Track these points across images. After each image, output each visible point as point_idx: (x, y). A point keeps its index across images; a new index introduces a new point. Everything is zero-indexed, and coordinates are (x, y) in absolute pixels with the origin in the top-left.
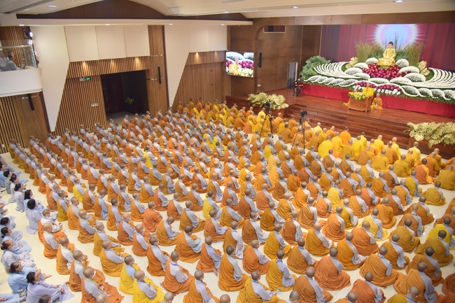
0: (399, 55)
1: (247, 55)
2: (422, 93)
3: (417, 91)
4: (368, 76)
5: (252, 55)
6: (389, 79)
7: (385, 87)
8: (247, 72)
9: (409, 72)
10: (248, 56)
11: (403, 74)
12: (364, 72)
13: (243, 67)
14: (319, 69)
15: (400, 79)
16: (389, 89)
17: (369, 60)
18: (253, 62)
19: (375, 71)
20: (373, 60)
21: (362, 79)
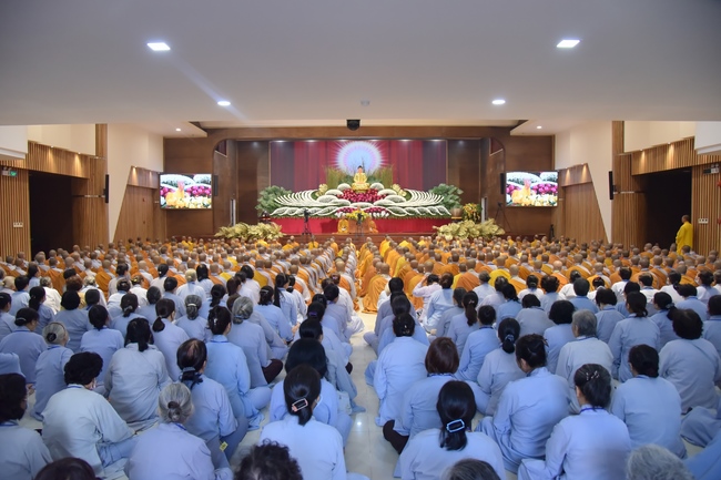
0: (370, 179)
1: (199, 177)
2: (410, 212)
3: (404, 210)
4: (347, 201)
5: (208, 177)
6: (372, 202)
7: (371, 211)
8: (201, 202)
9: (387, 195)
10: (201, 179)
11: (383, 197)
12: (340, 197)
13: (192, 195)
14: (282, 200)
15: (381, 201)
16: (377, 212)
17: (340, 186)
18: (210, 186)
19: (353, 196)
20: (345, 185)
21: (343, 205)
